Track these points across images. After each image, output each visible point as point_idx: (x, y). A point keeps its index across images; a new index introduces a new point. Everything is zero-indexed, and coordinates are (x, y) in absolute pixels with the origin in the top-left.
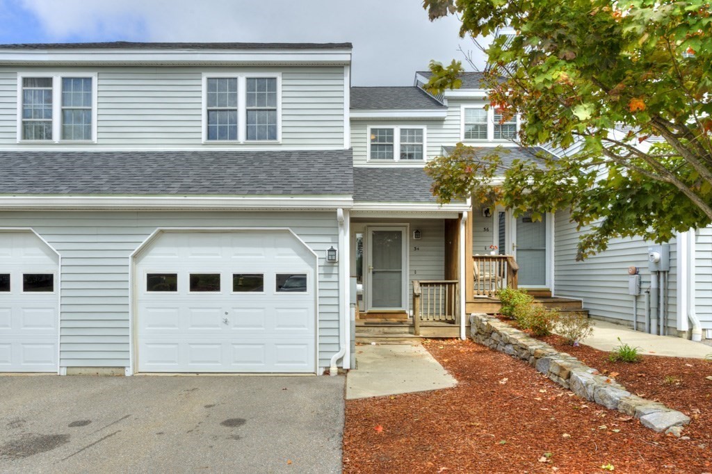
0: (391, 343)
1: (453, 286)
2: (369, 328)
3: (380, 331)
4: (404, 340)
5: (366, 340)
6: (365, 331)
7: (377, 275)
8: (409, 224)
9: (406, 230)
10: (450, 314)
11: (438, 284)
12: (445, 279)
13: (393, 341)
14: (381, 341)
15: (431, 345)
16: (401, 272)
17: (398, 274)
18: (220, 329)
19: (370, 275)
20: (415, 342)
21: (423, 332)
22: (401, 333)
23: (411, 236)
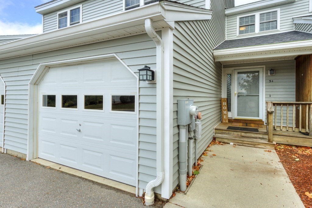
0: (247, 145)
1: (307, 106)
2: (230, 132)
3: (238, 135)
4: (258, 145)
5: (226, 141)
6: (227, 134)
7: (241, 97)
8: (265, 66)
9: (263, 70)
10: (304, 127)
11: (292, 104)
12: (296, 101)
13: (248, 144)
14: (238, 143)
15: (285, 151)
16: (259, 95)
17: (257, 97)
18: (76, 136)
19: (236, 97)
20: (269, 148)
21: (276, 140)
22: (256, 138)
23: (267, 73)
